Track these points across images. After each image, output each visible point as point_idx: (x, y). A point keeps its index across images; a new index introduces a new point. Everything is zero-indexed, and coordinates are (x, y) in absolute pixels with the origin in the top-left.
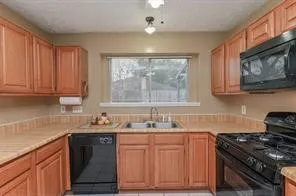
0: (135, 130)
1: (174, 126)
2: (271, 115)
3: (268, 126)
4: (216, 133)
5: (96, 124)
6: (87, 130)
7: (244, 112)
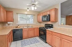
1: (32, 27)
3: (45, 26)
4: (39, 27)
5: (17, 27)
6: (15, 28)
7: (42, 24)
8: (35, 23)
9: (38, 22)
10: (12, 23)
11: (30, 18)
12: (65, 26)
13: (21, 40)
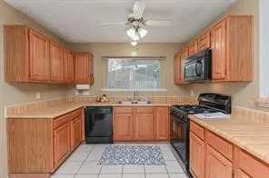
0: (124, 105)
1: (149, 103)
2: (202, 95)
3: (200, 102)
5: (100, 99)
7: (192, 95)
9: (175, 83)
10: (87, 87)
13: (108, 145)
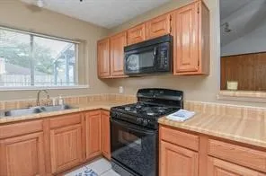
0: (16, 119)
1: (67, 107)
2: (140, 91)
3: (139, 99)
4: (109, 108)
7: (121, 91)
8: (87, 86)
9: (99, 78)
11: (57, 64)
12: (238, 93)
